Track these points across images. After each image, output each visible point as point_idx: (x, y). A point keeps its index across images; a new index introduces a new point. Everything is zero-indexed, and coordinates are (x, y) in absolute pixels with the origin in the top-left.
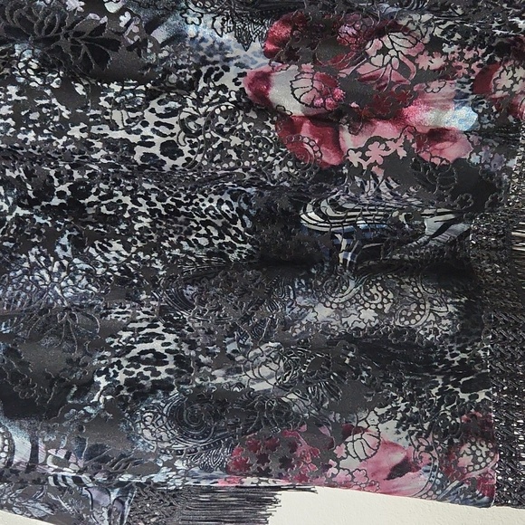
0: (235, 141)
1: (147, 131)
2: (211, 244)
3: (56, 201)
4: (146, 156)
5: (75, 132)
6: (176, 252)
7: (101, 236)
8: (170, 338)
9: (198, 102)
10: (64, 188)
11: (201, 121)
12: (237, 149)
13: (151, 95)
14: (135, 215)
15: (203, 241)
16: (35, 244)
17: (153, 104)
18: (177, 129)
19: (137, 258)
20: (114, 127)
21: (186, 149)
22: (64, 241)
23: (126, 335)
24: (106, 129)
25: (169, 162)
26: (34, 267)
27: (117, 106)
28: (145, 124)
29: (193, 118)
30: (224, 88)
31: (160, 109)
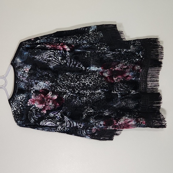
0: (99, 81)
1: (87, 81)
2: (98, 96)
3: (76, 93)
4: (87, 84)
5: (78, 82)
6: (93, 98)
7: (82, 97)
8: (93, 110)
9: (93, 77)
10: (77, 91)
11: (94, 79)
12: (99, 82)
13: (87, 76)
14: (87, 93)
15: (97, 96)
16: (74, 99)
17: (87, 78)
18: (91, 80)
19: (88, 100)
20: (83, 81)
21: (92, 83)
22: (78, 98)
23: (86, 110)
24: (82, 82)
25: (91, 85)
26: (74, 102)
27: (83, 78)
28: (87, 80)
29: (93, 79)
30: (97, 74)
31: (88, 78)
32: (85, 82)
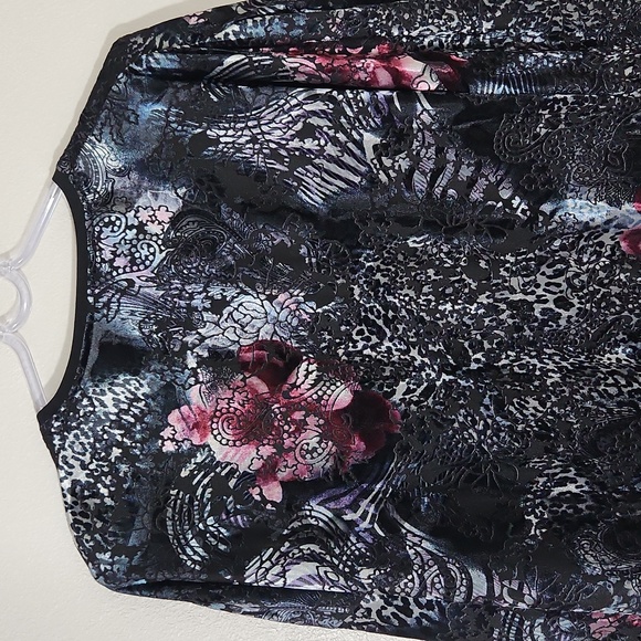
0: (615, 289)
1: (540, 292)
2: (621, 393)
3: (474, 366)
4: (544, 311)
5: (483, 299)
6: (588, 404)
7: (518, 394)
8: (581, 481)
9: (579, 262)
10: (479, 356)
11: (584, 277)
12: (616, 295)
13: (540, 261)
14: (545, 372)
15: (613, 390)
16: (462, 406)
17: (543, 269)
18: (564, 286)
19: (553, 413)
20: (513, 291)
21: (575, 301)
22: (487, 401)
23: (542, 480)
24: (507, 294)
25: (565, 314)
26: (463, 427)
27: (514, 274)
28: (538, 286)
29: (577, 275)
30: (601, 244)
31: (549, 272)
32: (531, 298)
